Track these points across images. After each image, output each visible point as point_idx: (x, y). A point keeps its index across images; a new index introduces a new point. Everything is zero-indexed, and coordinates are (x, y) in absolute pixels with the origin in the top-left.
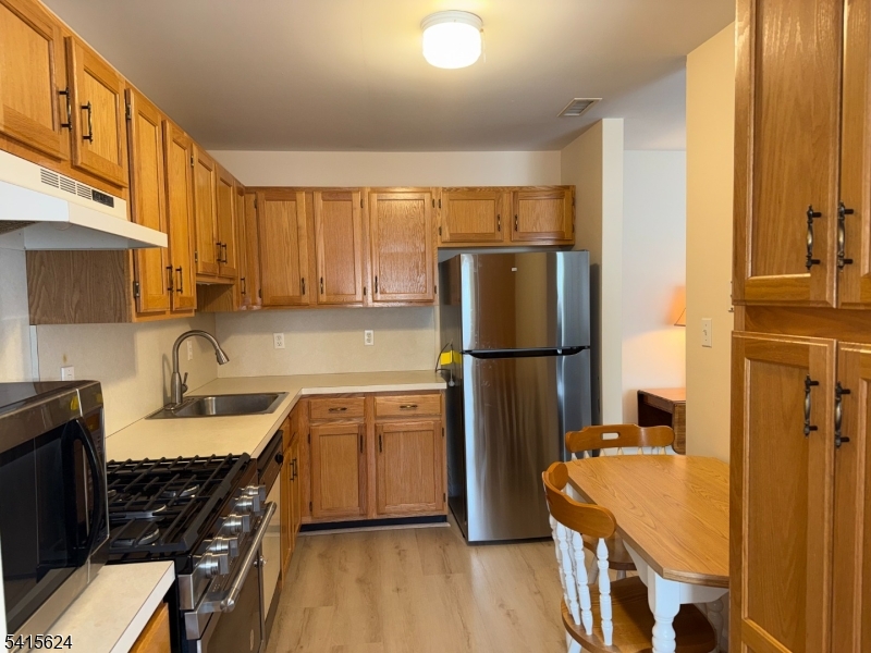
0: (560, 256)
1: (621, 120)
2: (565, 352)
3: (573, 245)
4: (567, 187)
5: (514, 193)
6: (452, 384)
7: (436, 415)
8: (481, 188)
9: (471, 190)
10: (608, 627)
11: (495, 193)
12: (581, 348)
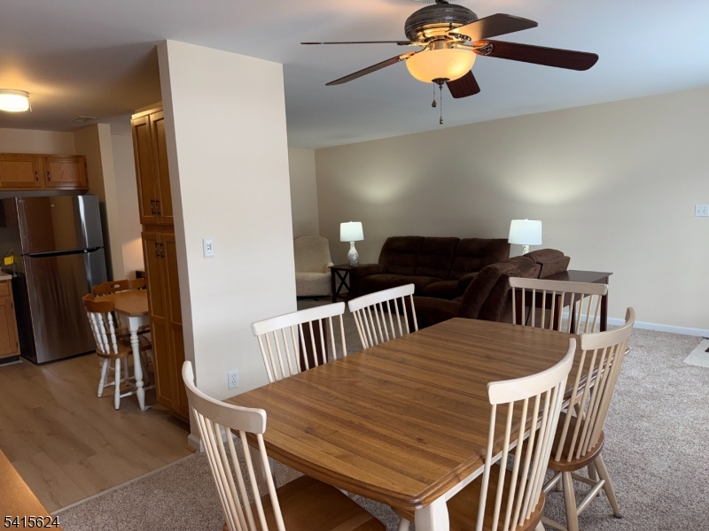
0: (80, 198)
1: (108, 125)
2: (89, 251)
3: (87, 190)
4: (81, 156)
5: (46, 158)
6: (15, 276)
7: (6, 296)
8: (21, 154)
9: (14, 155)
10: (115, 347)
11: (32, 158)
12: (98, 248)
